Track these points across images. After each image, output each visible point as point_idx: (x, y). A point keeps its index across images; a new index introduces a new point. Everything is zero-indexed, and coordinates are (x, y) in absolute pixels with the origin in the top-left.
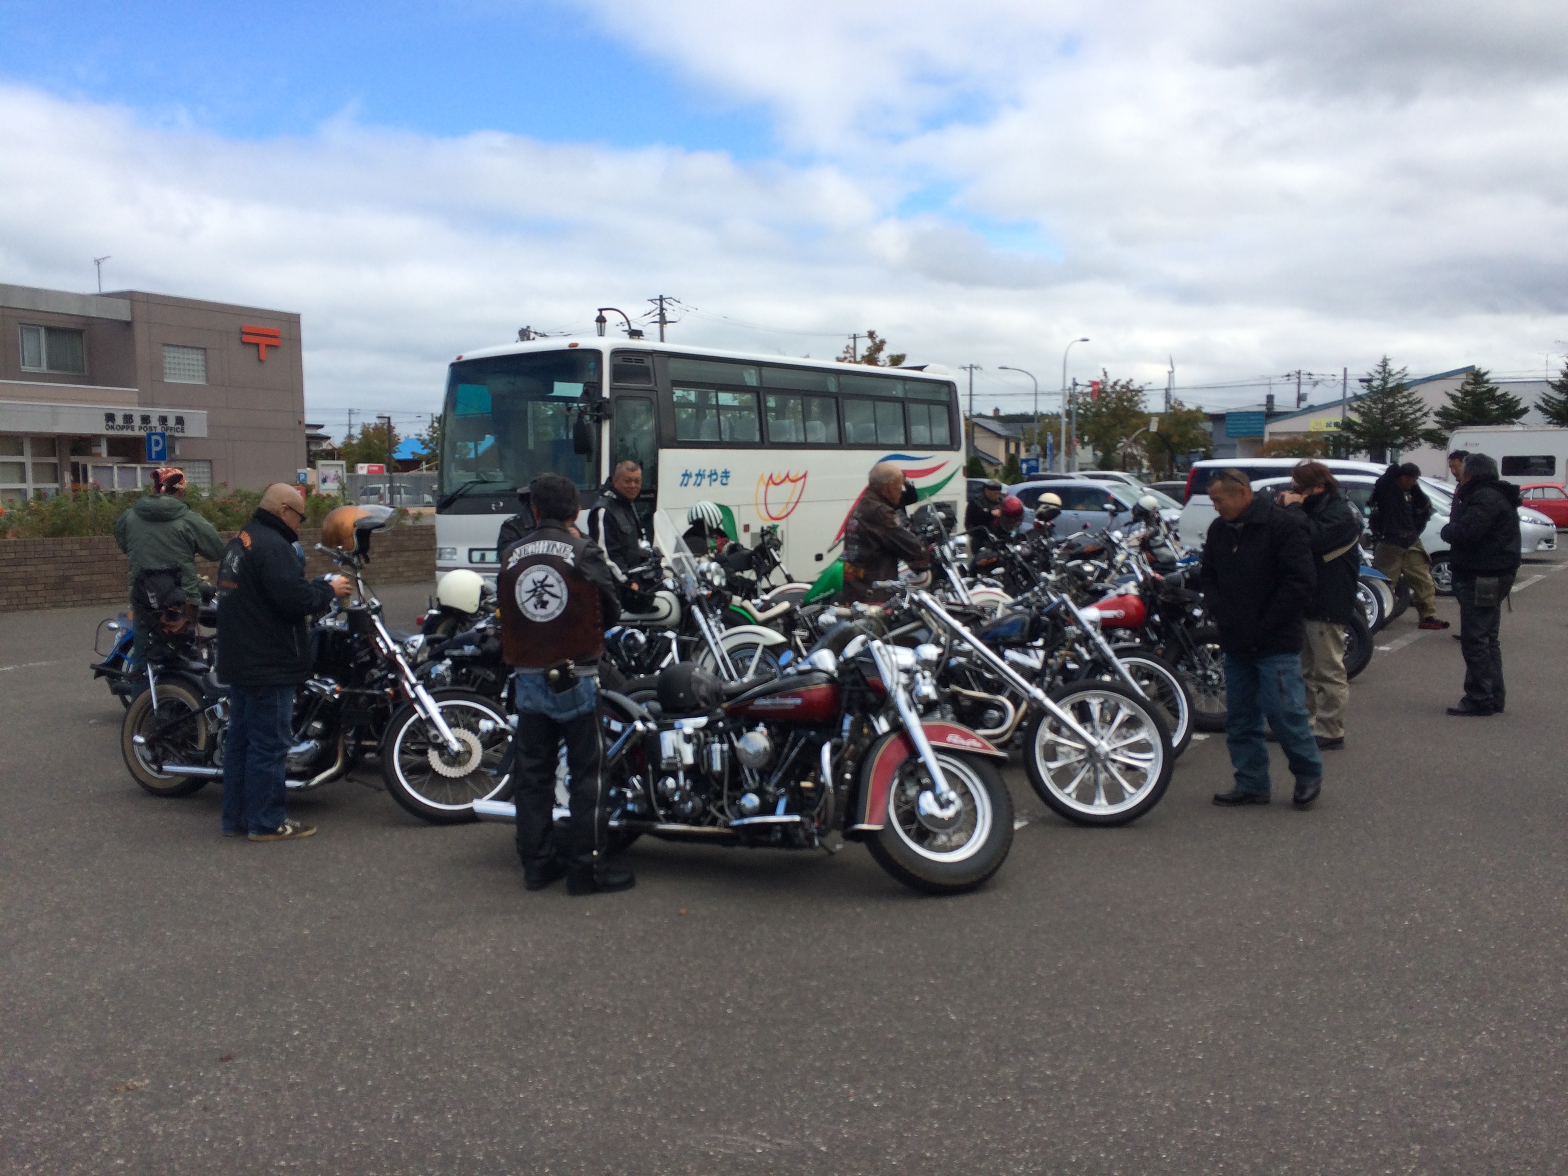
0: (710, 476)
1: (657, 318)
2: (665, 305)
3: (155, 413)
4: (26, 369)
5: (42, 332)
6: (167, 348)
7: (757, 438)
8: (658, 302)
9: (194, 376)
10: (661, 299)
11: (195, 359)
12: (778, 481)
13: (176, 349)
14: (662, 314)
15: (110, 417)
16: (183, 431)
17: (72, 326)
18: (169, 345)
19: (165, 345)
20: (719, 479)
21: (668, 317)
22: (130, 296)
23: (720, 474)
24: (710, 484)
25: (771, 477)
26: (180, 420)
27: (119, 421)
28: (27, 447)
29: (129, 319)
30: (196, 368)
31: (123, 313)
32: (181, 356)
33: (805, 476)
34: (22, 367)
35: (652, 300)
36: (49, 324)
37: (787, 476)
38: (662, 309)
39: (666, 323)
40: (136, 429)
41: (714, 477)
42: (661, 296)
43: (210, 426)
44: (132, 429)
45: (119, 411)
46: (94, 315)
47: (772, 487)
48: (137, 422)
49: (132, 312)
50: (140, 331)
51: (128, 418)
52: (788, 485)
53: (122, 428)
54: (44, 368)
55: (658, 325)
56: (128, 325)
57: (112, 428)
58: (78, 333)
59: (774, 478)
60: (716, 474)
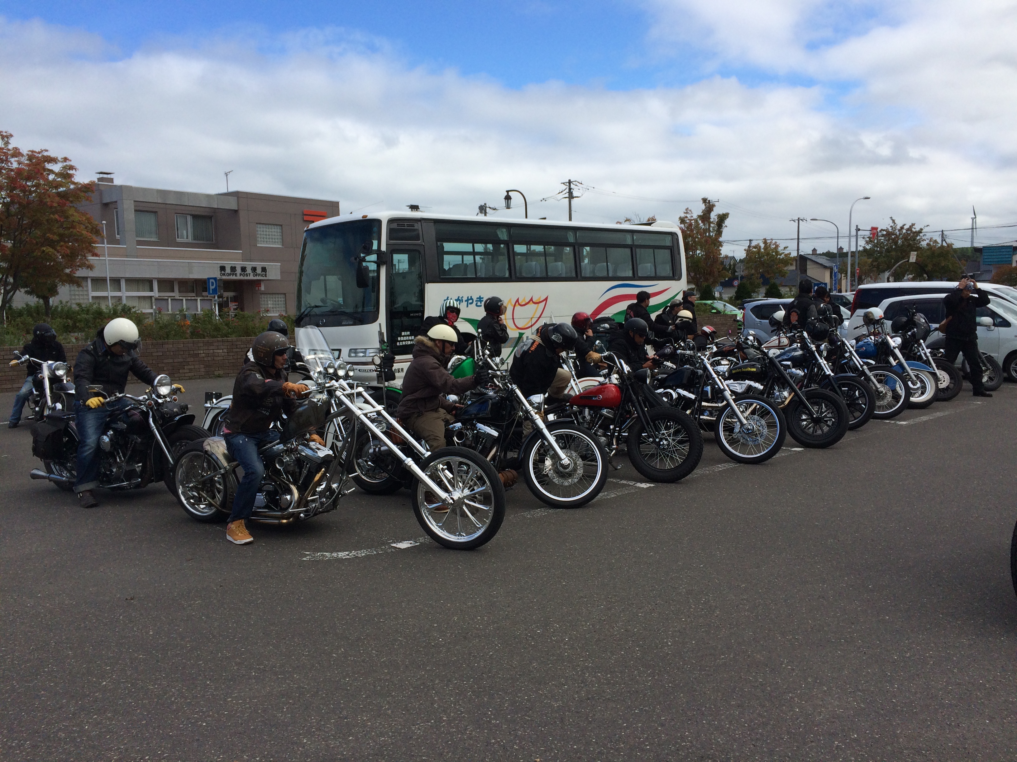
0: (467, 301)
1: (567, 195)
2: (572, 186)
3: (249, 265)
4: (178, 240)
5: (189, 218)
6: (259, 226)
7: (507, 275)
8: (568, 184)
9: (275, 242)
10: (570, 182)
11: (275, 232)
12: (523, 303)
13: (264, 226)
14: (570, 193)
15: (223, 268)
16: (266, 276)
17: (206, 214)
18: (260, 224)
19: (257, 223)
20: (475, 303)
21: (575, 194)
22: (237, 195)
23: (475, 299)
24: (467, 306)
25: (517, 301)
26: (264, 269)
27: (228, 270)
28: (176, 288)
29: (237, 209)
30: (276, 237)
31: (233, 205)
32: (267, 230)
33: (546, 299)
34: (177, 239)
35: (564, 183)
36: (193, 213)
37: (531, 299)
38: (570, 189)
39: (573, 198)
40: (238, 275)
41: (471, 301)
42: (570, 180)
43: (282, 273)
44: (236, 275)
45: (228, 264)
46: (216, 206)
47: (518, 307)
48: (239, 271)
49: (238, 205)
50: (242, 214)
51: (233, 269)
52: (531, 305)
53: (230, 275)
54: (190, 240)
55: (568, 199)
56: (236, 211)
57: (224, 274)
58: (210, 217)
59: (520, 301)
60: (472, 299)
